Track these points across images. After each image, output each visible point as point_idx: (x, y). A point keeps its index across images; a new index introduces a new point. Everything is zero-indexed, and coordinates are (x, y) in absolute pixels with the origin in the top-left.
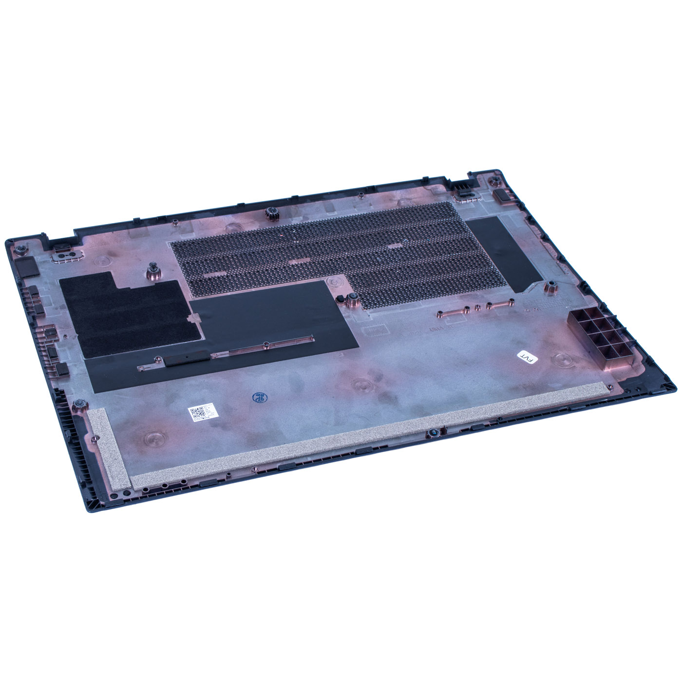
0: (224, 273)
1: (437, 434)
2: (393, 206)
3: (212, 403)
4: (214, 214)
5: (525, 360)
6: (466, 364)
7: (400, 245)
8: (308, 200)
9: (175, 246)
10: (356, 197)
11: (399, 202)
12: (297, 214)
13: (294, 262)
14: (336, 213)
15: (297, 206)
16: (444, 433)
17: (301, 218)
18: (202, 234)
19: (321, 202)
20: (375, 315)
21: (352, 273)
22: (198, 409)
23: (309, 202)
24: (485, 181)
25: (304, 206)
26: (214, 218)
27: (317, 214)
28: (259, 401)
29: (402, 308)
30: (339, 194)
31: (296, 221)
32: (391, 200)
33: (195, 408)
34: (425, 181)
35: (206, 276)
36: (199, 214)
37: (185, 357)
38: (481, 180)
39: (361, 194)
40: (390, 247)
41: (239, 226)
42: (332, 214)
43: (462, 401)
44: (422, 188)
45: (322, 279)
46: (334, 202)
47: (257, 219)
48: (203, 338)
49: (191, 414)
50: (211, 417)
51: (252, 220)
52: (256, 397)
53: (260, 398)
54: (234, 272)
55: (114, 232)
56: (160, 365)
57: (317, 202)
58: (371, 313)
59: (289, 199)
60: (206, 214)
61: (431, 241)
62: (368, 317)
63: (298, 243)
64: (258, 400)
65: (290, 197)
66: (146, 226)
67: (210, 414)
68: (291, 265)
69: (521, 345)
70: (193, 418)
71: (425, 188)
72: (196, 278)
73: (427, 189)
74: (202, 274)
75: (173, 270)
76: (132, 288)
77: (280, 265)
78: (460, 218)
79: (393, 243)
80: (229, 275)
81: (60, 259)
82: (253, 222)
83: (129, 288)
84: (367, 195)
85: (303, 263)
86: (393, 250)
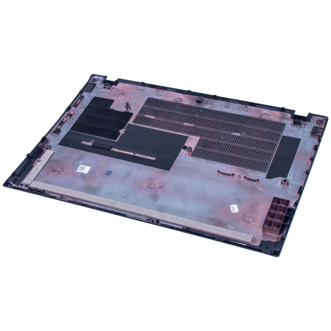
0: (154, 117)
1: (150, 221)
2: (257, 116)
3: (90, 167)
4: (176, 91)
6: (204, 198)
7: (239, 135)
8: (220, 99)
10: (244, 106)
11: (262, 115)
12: (211, 104)
13: (186, 124)
14: (228, 109)
15: (213, 100)
16: (157, 222)
17: (211, 106)
18: (164, 98)
19: (226, 102)
20: (192, 160)
21: (204, 138)
23: (220, 100)
24: (315, 120)
25: (216, 101)
26: (174, 93)
27: (219, 107)
29: (207, 162)
30: (236, 102)
31: (207, 107)
32: (259, 113)
33: (83, 166)
34: (283, 110)
35: (146, 116)
36: (170, 89)
37: (101, 145)
38: (313, 119)
39: (246, 105)
40: (234, 134)
41: (181, 100)
42: (226, 109)
43: (182, 213)
44: (279, 112)
45: (189, 136)
46: (232, 104)
47: (192, 100)
48: (117, 141)
49: (79, 167)
50: (84, 172)
51: (189, 99)
52: (108, 172)
53: (109, 173)
54: (158, 118)
55: (132, 85)
56: (90, 144)
57: (223, 102)
58: (191, 159)
59: (212, 96)
60: (172, 90)
61: (255, 138)
62: (188, 160)
64: (107, 174)
65: (213, 95)
66: (145, 87)
67: (85, 171)
68: (183, 125)
69: (238, 202)
70: (78, 169)
71: (280, 113)
72: (141, 115)
73: (281, 114)
74: (146, 114)
75: (137, 109)
76: (114, 110)
77: (179, 123)
78: (282, 133)
79: (237, 133)
80: (155, 119)
81: (103, 88)
82: (188, 100)
83: (114, 109)
84: (249, 107)
85: (189, 126)
86: (234, 135)
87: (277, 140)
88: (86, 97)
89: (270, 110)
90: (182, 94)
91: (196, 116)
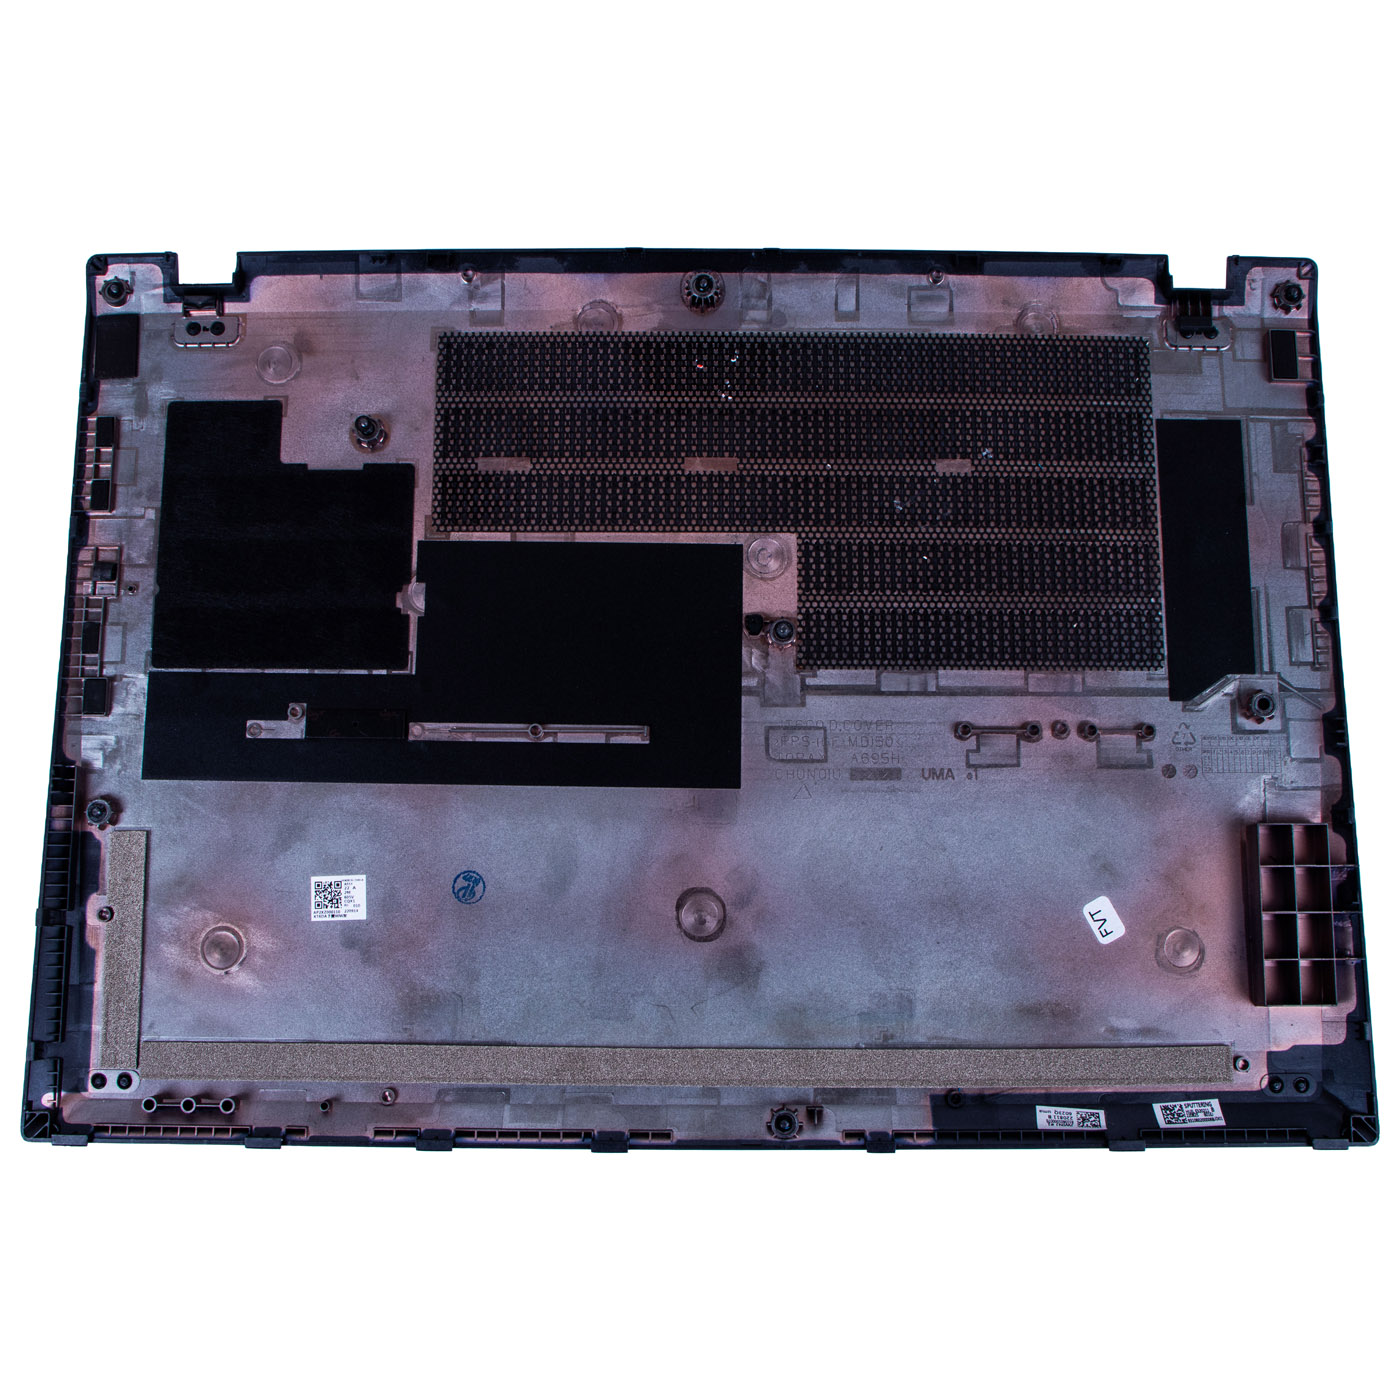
0: (523, 466)
2: (1003, 324)
3: (364, 877)
4: (565, 264)
5: (1094, 926)
7: (967, 468)
8: (803, 266)
9: (448, 346)
10: (925, 279)
11: (1024, 312)
12: (761, 302)
13: (697, 466)
17: (767, 315)
18: (522, 321)
21: (818, 535)
22: (330, 885)
23: (804, 272)
24: (1263, 289)
25: (787, 283)
28: (464, 896)
30: (885, 262)
31: (754, 323)
33: (326, 879)
34: (1111, 264)
35: (483, 465)
38: (1253, 285)
39: (936, 271)
40: (942, 467)
41: (611, 309)
42: (846, 320)
44: (1099, 280)
45: (741, 538)
46: (867, 282)
48: (411, 669)
49: (313, 894)
50: (349, 917)
51: (645, 299)
52: (461, 883)
53: (468, 887)
54: (549, 466)
55: (325, 277)
56: (294, 729)
60: (544, 261)
63: (730, 403)
64: (461, 894)
65: (760, 247)
66: (399, 271)
67: (351, 906)
68: (687, 473)
69: (1106, 877)
70: (313, 909)
71: (1104, 283)
72: (455, 463)
73: (1109, 289)
74: (477, 456)
75: (417, 429)
76: (310, 468)
77: (660, 467)
78: (1148, 406)
79: (954, 458)
80: (534, 473)
81: (189, 338)
82: (648, 306)
83: (305, 466)
84: (952, 279)
85: (716, 472)
86: (944, 479)
87: (1142, 458)
88: (129, 422)
89: (1052, 279)
90: (603, 275)
91: (723, 400)
